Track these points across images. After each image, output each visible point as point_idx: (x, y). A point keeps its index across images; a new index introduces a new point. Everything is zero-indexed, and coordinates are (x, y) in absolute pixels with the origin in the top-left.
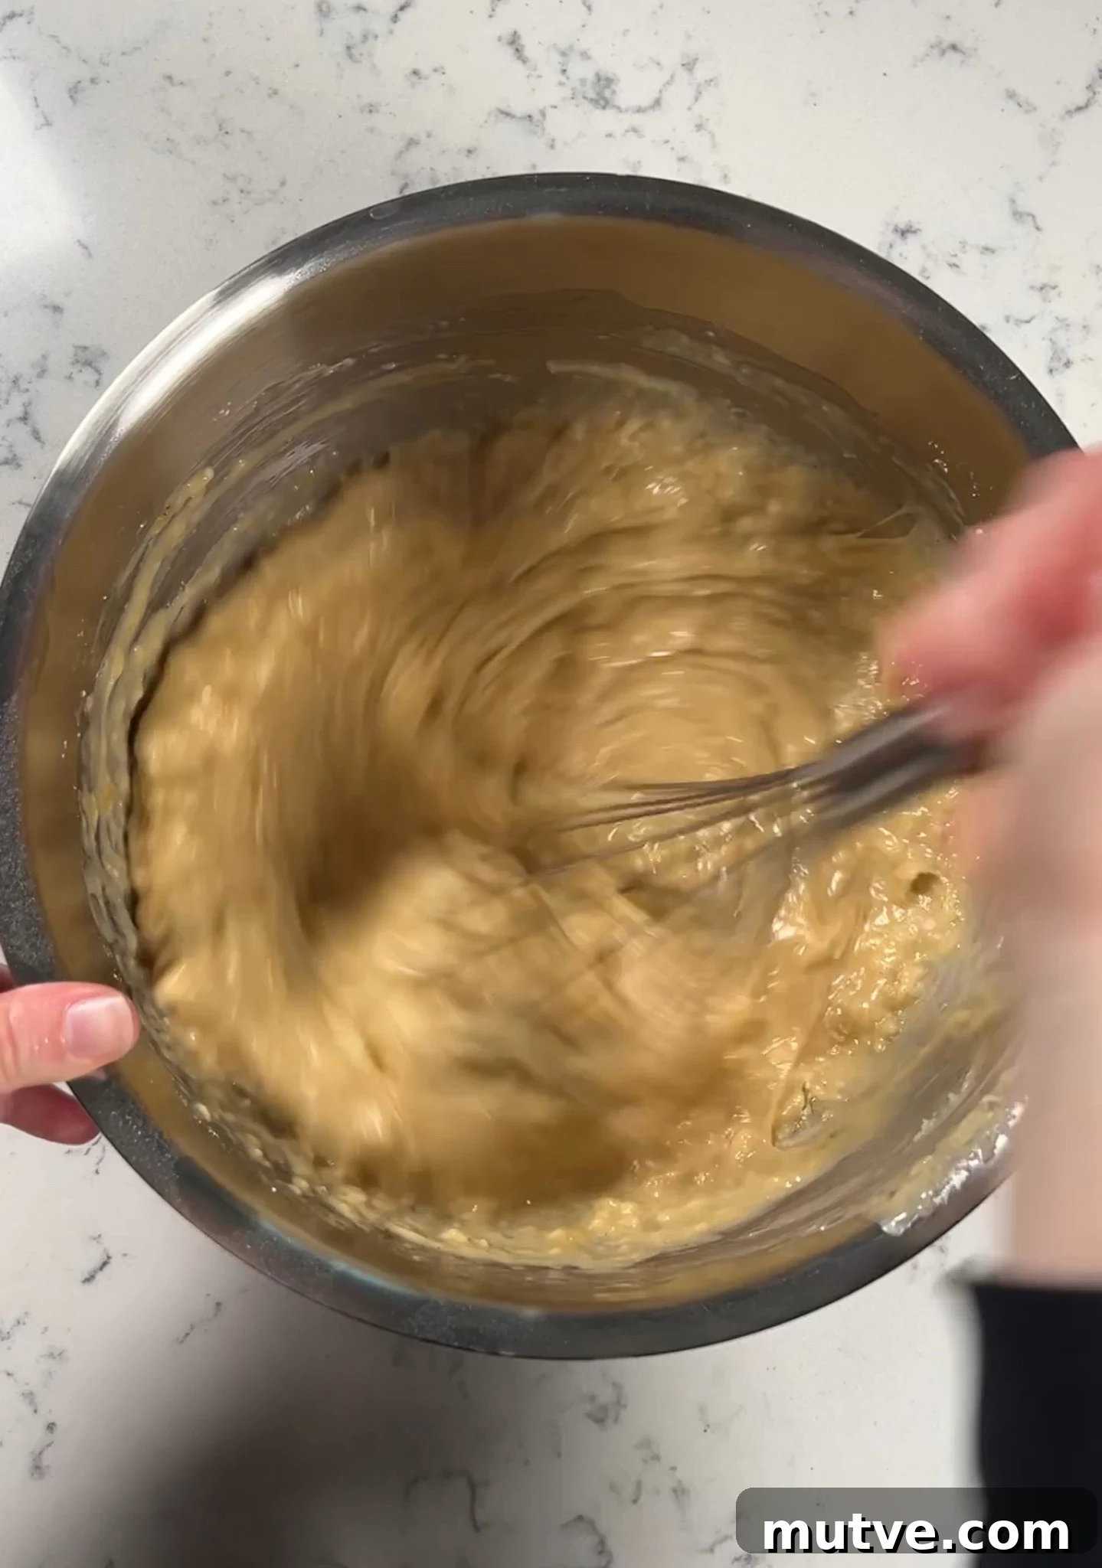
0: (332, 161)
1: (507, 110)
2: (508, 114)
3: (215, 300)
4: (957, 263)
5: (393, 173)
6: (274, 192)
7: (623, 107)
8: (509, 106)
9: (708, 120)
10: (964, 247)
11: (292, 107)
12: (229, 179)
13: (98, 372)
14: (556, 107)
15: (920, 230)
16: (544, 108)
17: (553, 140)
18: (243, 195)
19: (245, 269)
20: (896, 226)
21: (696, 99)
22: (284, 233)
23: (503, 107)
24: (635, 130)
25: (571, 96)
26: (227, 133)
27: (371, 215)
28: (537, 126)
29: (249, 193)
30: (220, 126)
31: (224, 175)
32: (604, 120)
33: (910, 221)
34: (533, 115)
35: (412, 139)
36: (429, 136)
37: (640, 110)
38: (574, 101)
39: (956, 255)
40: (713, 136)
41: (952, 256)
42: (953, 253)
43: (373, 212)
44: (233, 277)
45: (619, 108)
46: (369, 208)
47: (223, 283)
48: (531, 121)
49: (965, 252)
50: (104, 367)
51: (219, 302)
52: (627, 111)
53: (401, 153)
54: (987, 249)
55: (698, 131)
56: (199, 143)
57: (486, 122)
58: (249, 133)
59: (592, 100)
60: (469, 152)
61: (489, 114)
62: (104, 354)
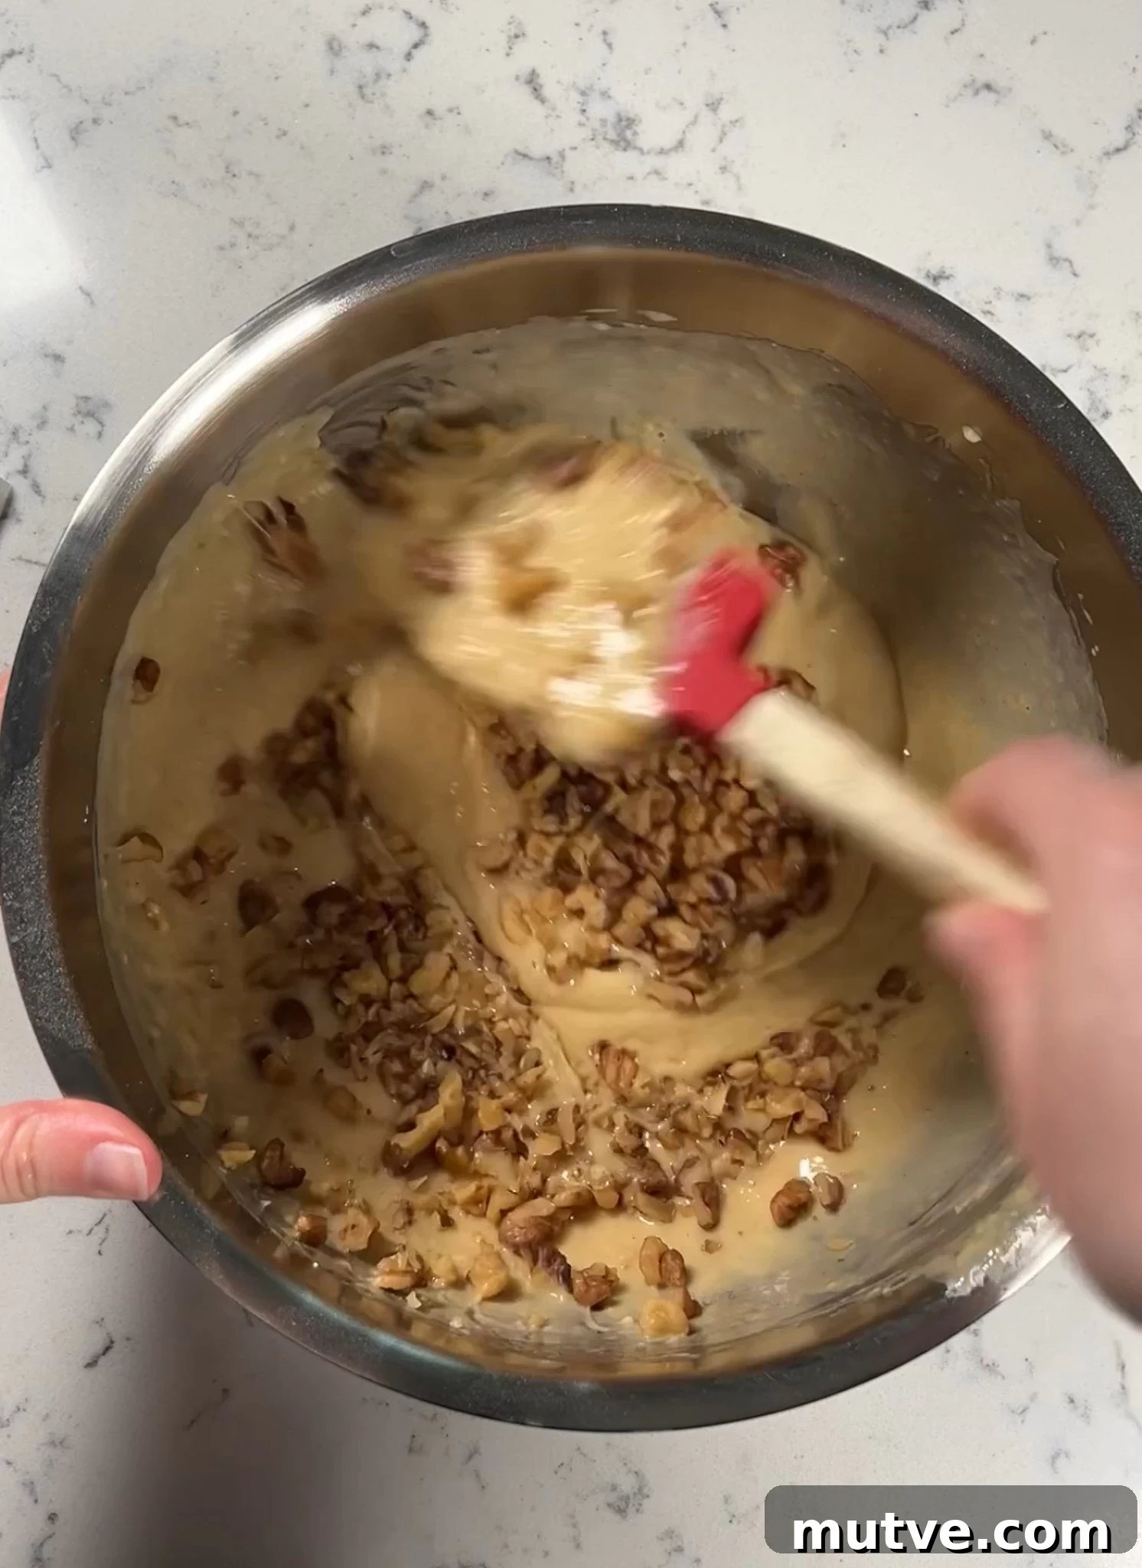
0: (343, 204)
1: (526, 151)
2: (525, 156)
3: (232, 344)
4: (993, 311)
5: (406, 217)
6: (283, 237)
7: (645, 149)
8: (527, 147)
9: (733, 161)
10: (998, 293)
11: (302, 148)
12: (236, 223)
13: (101, 424)
14: (575, 148)
15: (952, 276)
16: (564, 150)
17: (573, 183)
18: (250, 240)
19: (264, 311)
20: (929, 272)
21: (721, 141)
22: (293, 278)
23: (520, 148)
24: (657, 172)
25: (591, 137)
26: (234, 176)
27: (393, 253)
28: (556, 168)
29: (257, 237)
30: (227, 168)
31: (232, 220)
32: (626, 161)
33: (943, 267)
34: (551, 156)
35: (426, 182)
36: (444, 178)
37: (662, 152)
38: (593, 143)
39: (990, 302)
40: (738, 178)
41: (986, 303)
42: (986, 300)
43: (394, 250)
44: (250, 320)
45: (641, 151)
46: (390, 246)
47: (241, 326)
48: (550, 163)
49: (999, 299)
50: (107, 419)
51: (236, 347)
52: (649, 152)
53: (415, 196)
54: (1022, 296)
55: (723, 173)
56: (205, 186)
57: (503, 164)
58: (258, 176)
59: (612, 141)
60: (486, 194)
61: (506, 156)
62: (107, 405)
